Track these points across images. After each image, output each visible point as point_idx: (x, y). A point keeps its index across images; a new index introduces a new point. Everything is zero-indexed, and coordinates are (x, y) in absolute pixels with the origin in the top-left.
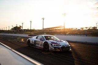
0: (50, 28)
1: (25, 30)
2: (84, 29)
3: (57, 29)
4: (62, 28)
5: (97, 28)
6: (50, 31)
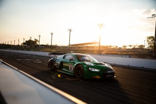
4: (96, 45)
5: (144, 46)
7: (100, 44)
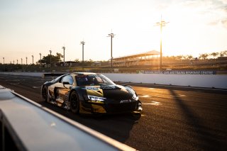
1: (71, 64)
3: (143, 58)
6: (127, 65)
7: (161, 54)
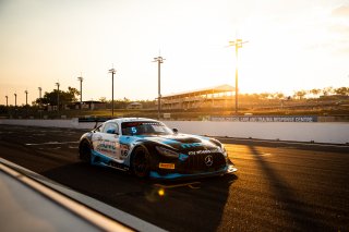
0: (187, 95)
1: (93, 105)
2: (307, 97)
3: (209, 96)
